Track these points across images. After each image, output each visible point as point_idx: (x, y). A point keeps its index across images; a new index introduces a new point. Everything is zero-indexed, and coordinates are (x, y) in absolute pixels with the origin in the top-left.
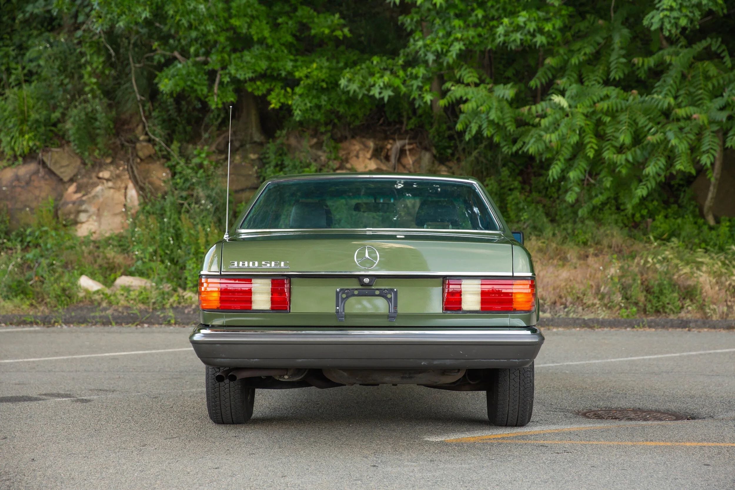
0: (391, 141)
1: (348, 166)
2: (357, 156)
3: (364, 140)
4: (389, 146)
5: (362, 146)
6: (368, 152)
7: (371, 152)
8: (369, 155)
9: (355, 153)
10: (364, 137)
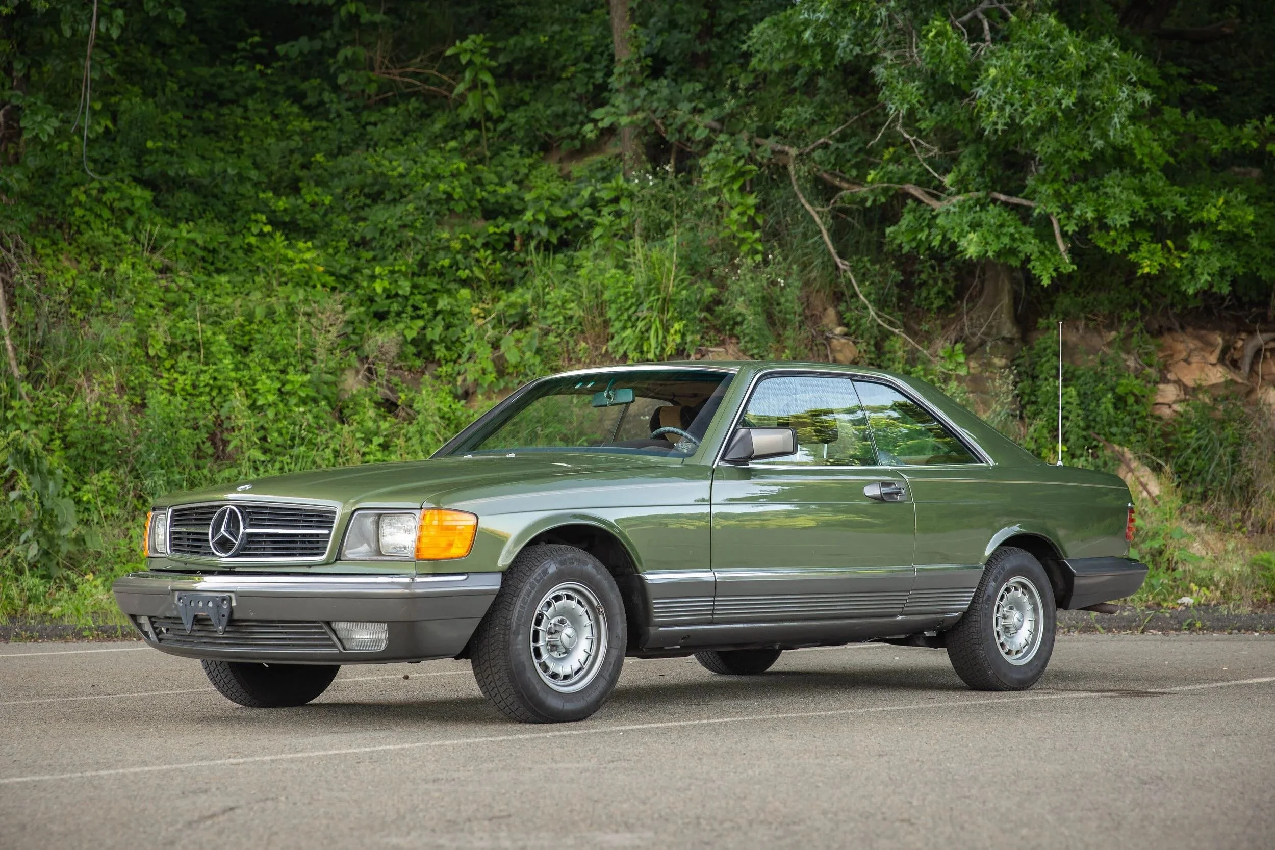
0: (1244, 336)
1: (1170, 376)
2: (1187, 361)
3: (1203, 332)
4: (1240, 344)
5: (1200, 345)
6: (1212, 353)
7: (1218, 352)
8: (1213, 359)
9: (1184, 354)
10: (1202, 328)
